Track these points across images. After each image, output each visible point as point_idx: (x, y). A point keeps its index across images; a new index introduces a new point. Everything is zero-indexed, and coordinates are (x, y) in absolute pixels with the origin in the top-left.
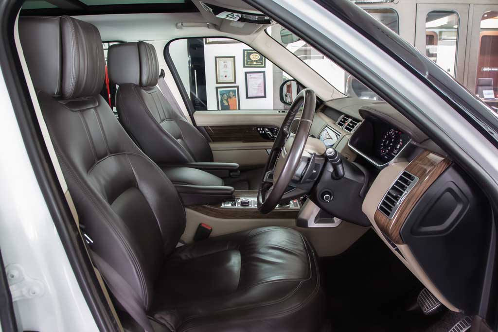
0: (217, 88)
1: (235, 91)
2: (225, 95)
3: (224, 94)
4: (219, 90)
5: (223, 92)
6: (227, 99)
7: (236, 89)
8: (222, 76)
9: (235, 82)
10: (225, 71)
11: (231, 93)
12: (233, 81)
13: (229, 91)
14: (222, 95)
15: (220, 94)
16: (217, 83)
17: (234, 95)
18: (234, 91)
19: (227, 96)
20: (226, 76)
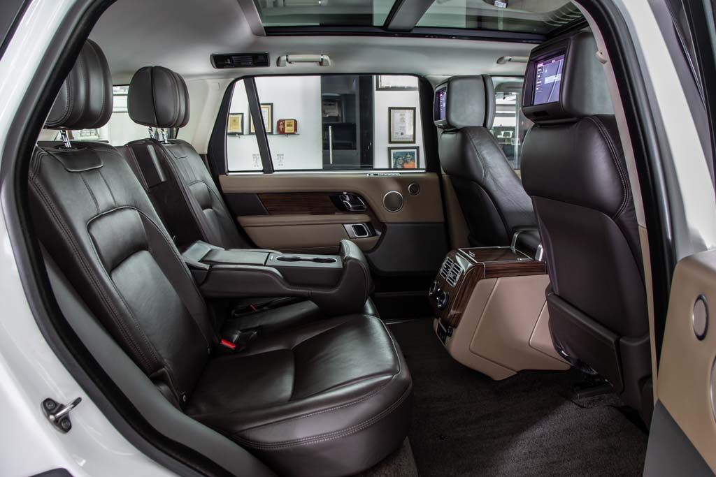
0: (390, 149)
1: (414, 153)
2: (401, 158)
3: (398, 157)
4: (393, 151)
5: (397, 155)
6: (403, 164)
7: (415, 150)
8: (397, 133)
9: (414, 142)
10: (401, 127)
11: (409, 156)
12: (412, 140)
13: (406, 153)
14: (396, 158)
15: (394, 157)
16: (390, 142)
17: (413, 159)
18: (412, 154)
19: (403, 159)
20: (402, 134)
